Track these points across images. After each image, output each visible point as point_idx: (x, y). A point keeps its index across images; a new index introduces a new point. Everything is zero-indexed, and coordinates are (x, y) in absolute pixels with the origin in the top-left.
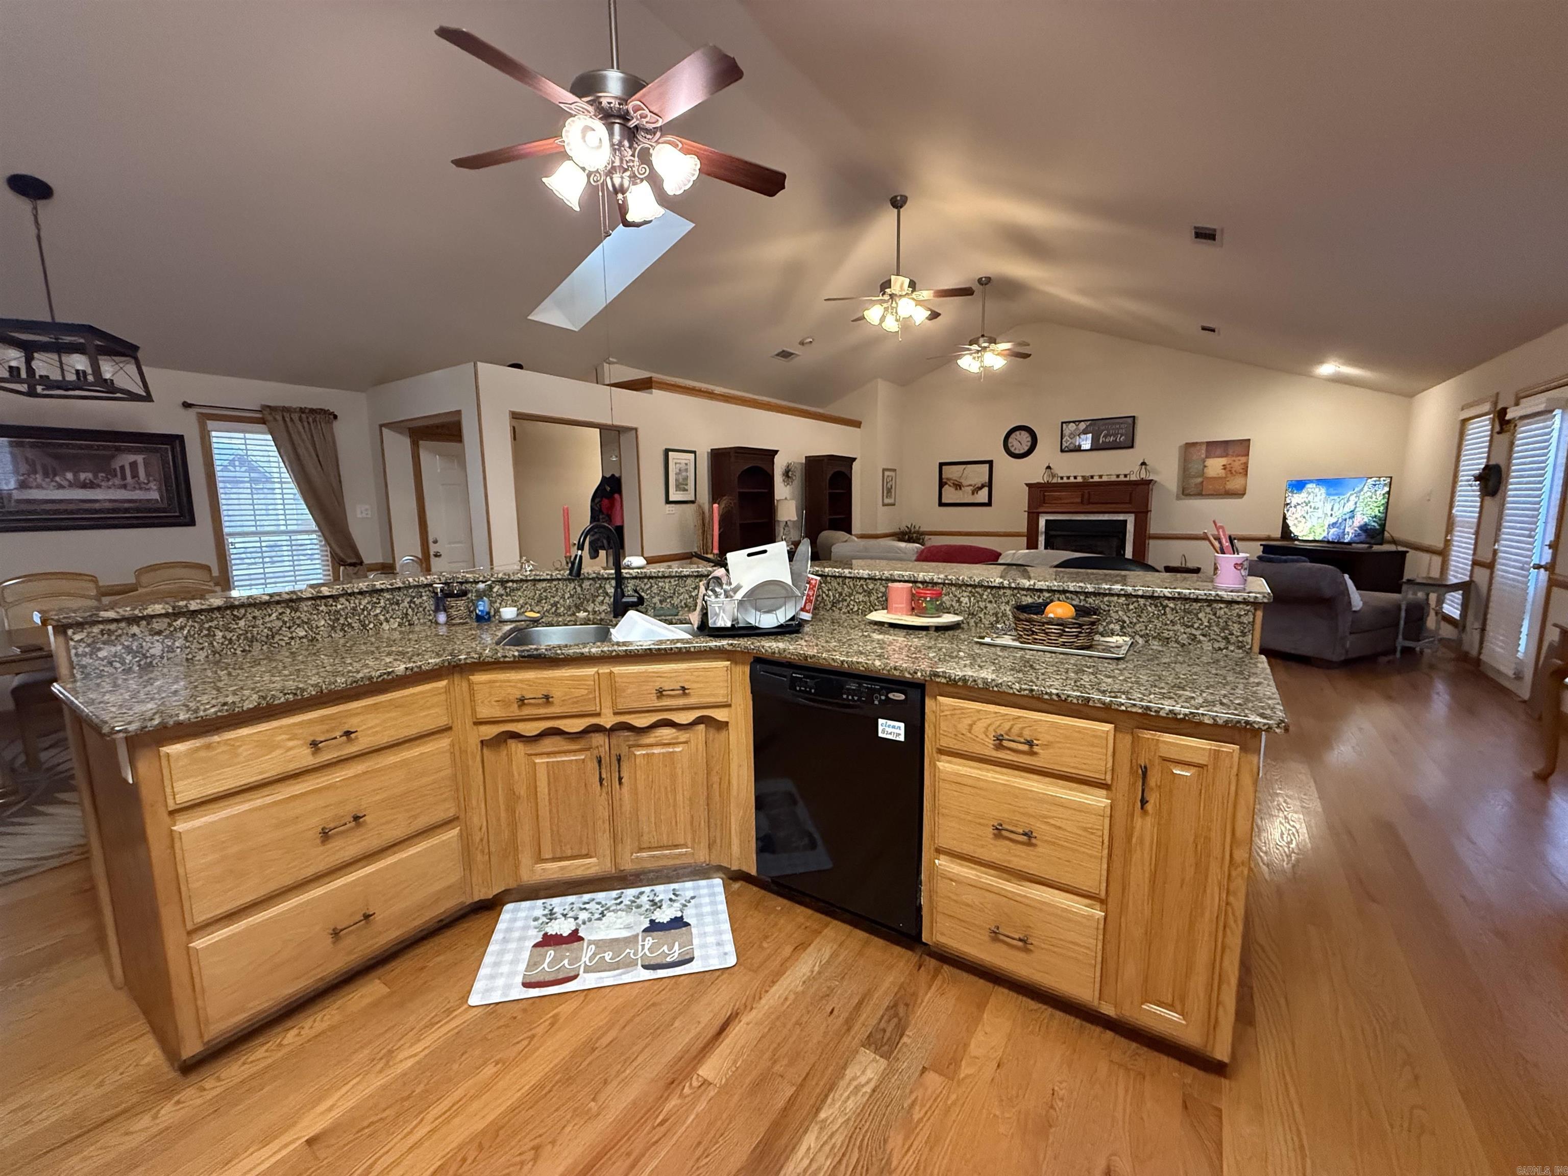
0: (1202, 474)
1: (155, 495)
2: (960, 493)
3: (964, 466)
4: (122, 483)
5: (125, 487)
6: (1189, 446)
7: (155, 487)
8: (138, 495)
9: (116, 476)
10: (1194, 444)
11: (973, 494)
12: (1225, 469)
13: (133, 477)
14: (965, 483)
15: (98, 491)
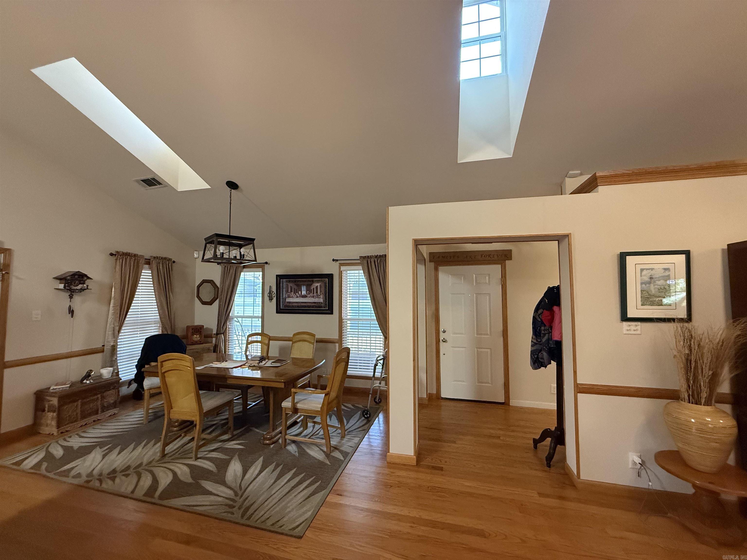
1: (321, 300)
4: (313, 295)
5: (313, 297)
7: (322, 297)
8: (316, 300)
9: (311, 292)
13: (316, 293)
15: (306, 298)
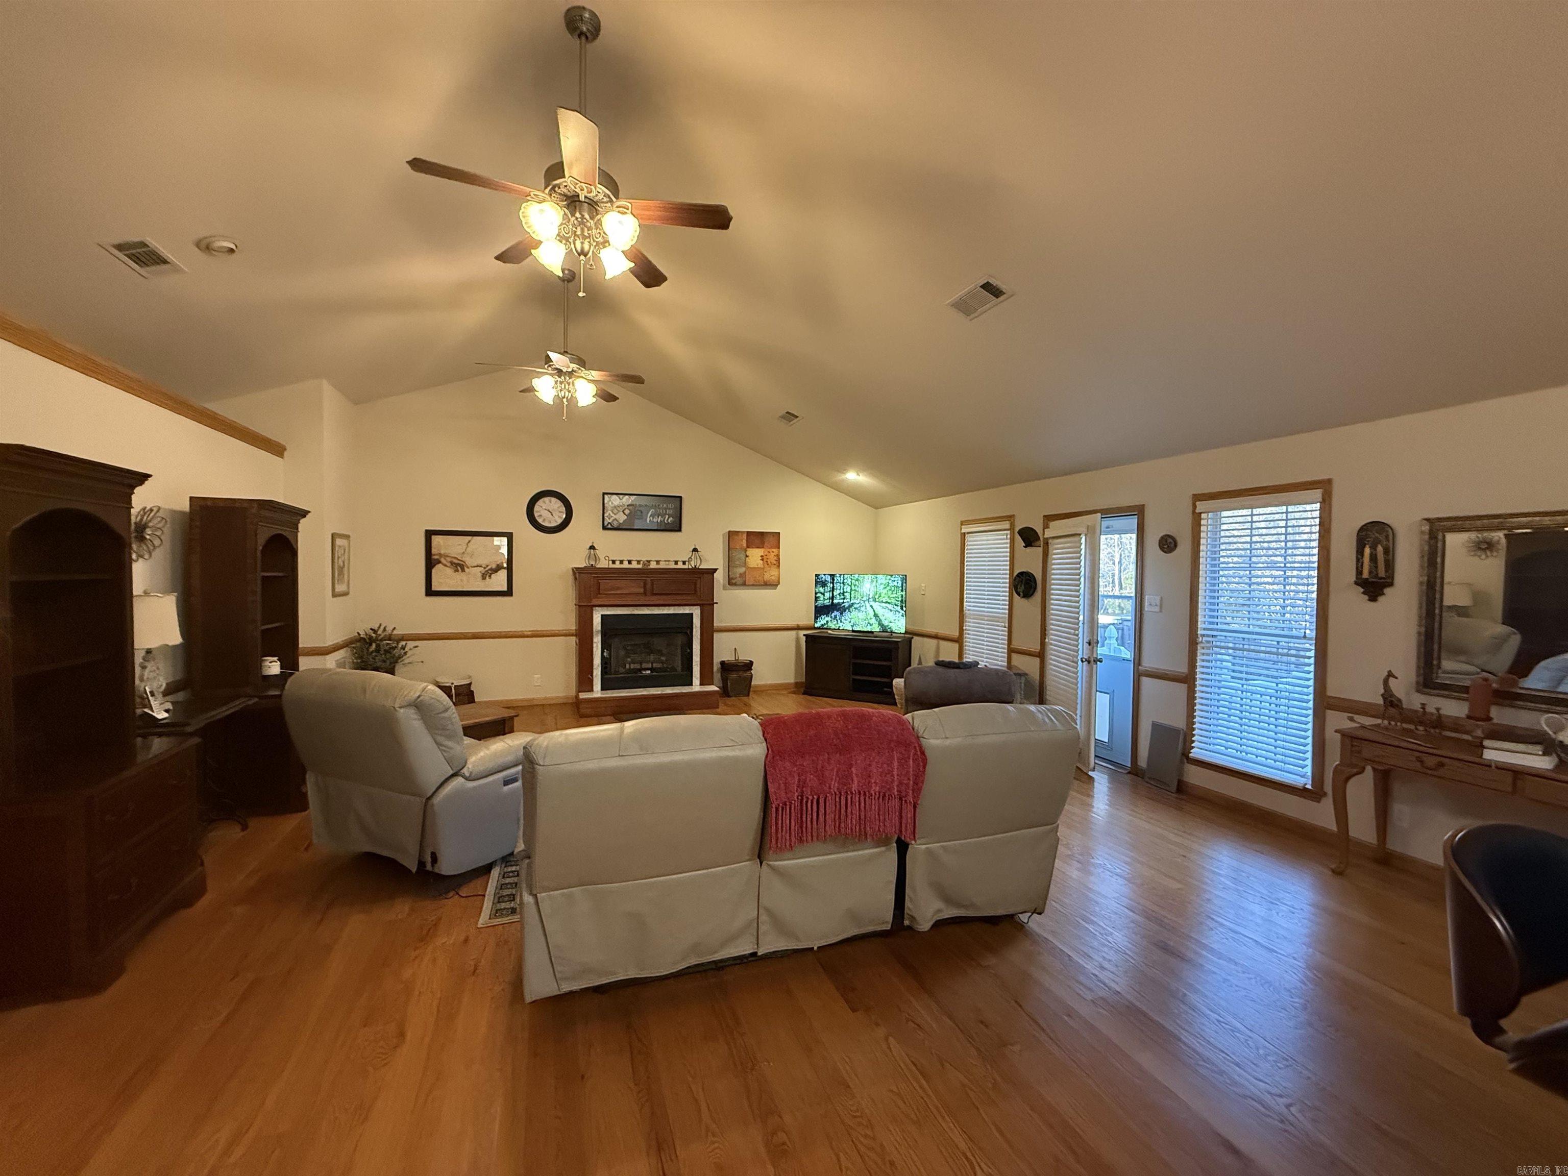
0: (745, 564)
2: (459, 576)
3: (470, 538)
6: (731, 535)
10: (737, 533)
11: (484, 578)
12: (762, 560)
14: (469, 561)
